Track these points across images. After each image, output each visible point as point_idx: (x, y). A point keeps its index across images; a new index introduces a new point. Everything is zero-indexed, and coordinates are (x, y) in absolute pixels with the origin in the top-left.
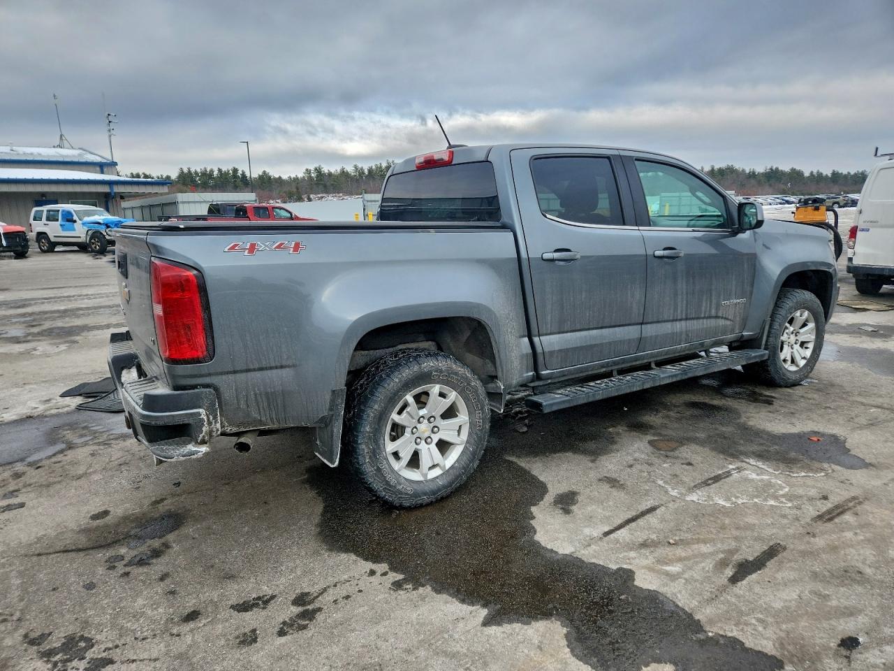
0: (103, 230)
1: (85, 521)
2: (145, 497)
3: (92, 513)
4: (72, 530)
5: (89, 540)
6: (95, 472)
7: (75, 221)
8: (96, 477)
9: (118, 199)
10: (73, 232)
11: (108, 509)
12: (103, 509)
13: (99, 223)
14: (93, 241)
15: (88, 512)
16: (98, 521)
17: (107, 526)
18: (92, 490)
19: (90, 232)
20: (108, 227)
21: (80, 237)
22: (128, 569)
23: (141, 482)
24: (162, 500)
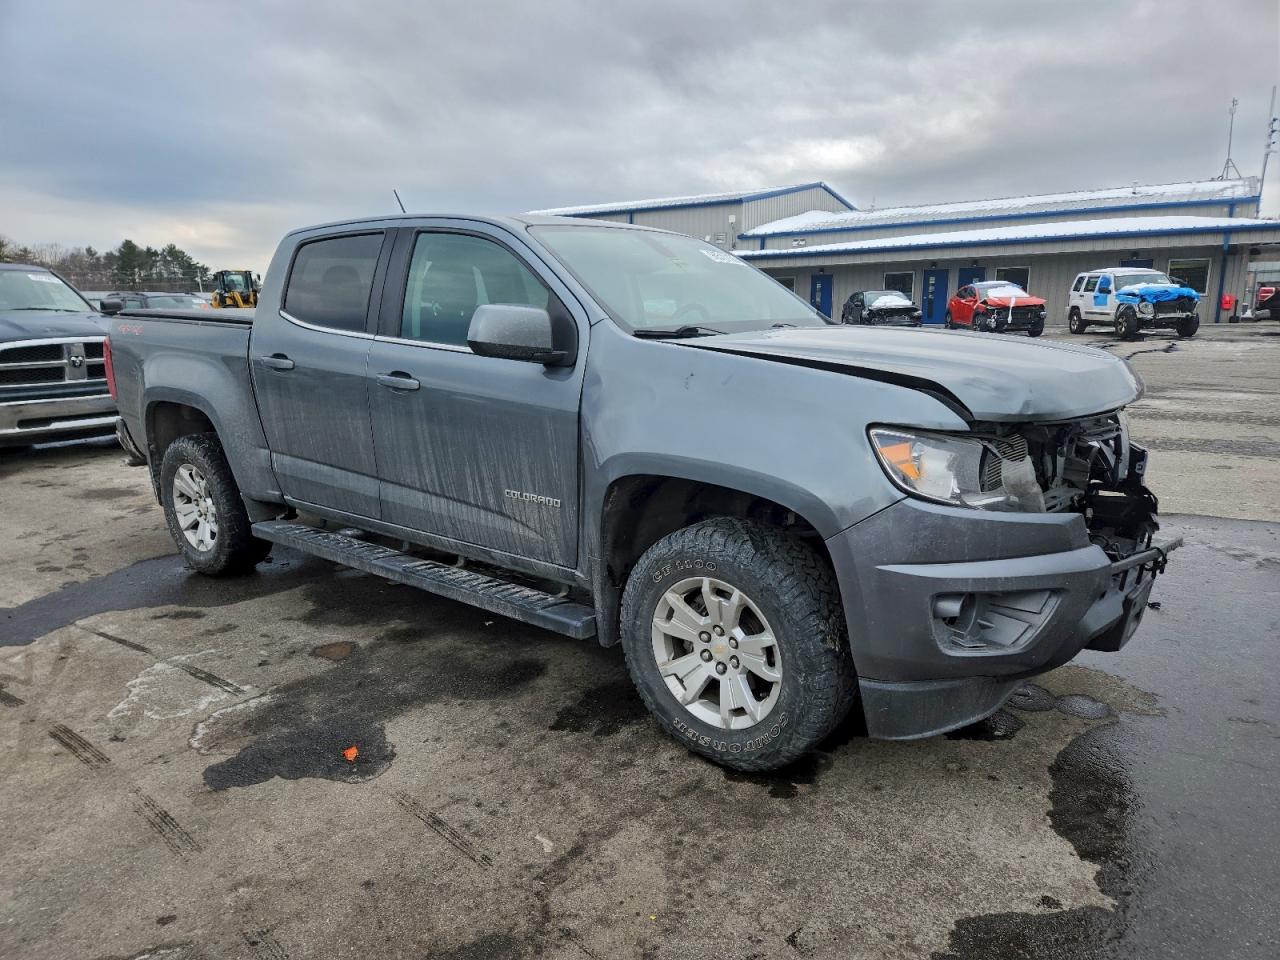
0: (1135, 303)
7: (1109, 292)
9: (1245, 256)
10: (1104, 307)
13: (1134, 295)
14: (1120, 320)
19: (1122, 307)
20: (1143, 300)
21: (1108, 314)
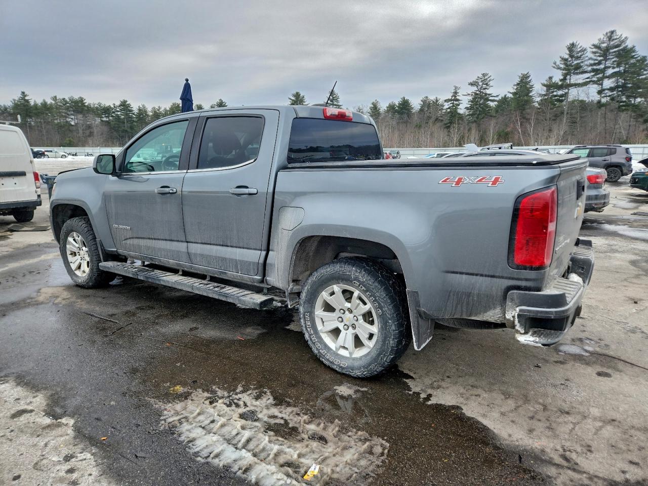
1: (616, 375)
2: (567, 370)
3: (609, 379)
4: (627, 375)
5: (616, 363)
6: (595, 419)
8: (595, 412)
11: (596, 376)
12: (600, 378)
15: (612, 381)
16: (607, 371)
17: (602, 366)
18: (604, 399)
22: (599, 341)
23: (562, 384)
24: (556, 362)
